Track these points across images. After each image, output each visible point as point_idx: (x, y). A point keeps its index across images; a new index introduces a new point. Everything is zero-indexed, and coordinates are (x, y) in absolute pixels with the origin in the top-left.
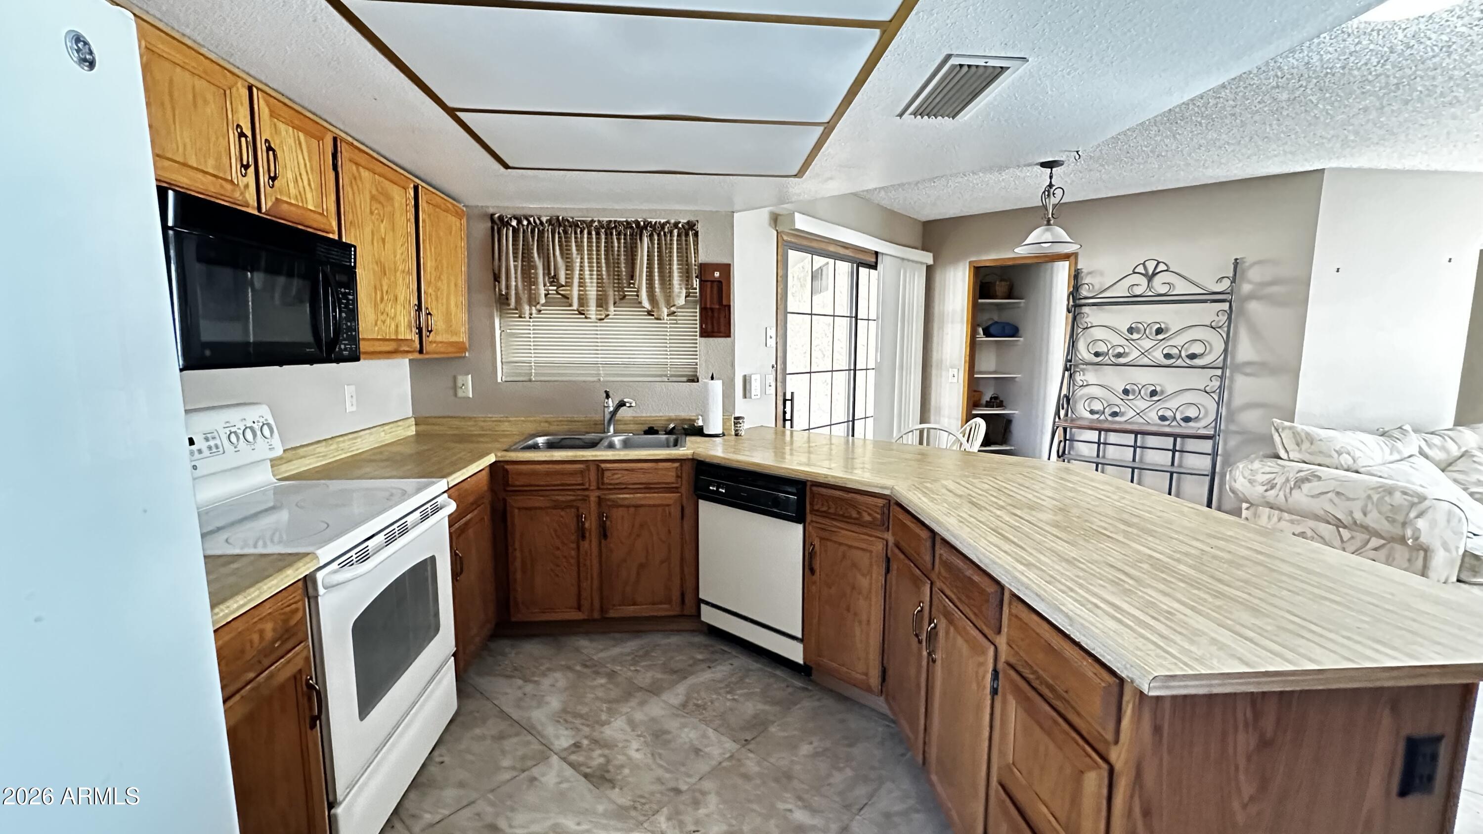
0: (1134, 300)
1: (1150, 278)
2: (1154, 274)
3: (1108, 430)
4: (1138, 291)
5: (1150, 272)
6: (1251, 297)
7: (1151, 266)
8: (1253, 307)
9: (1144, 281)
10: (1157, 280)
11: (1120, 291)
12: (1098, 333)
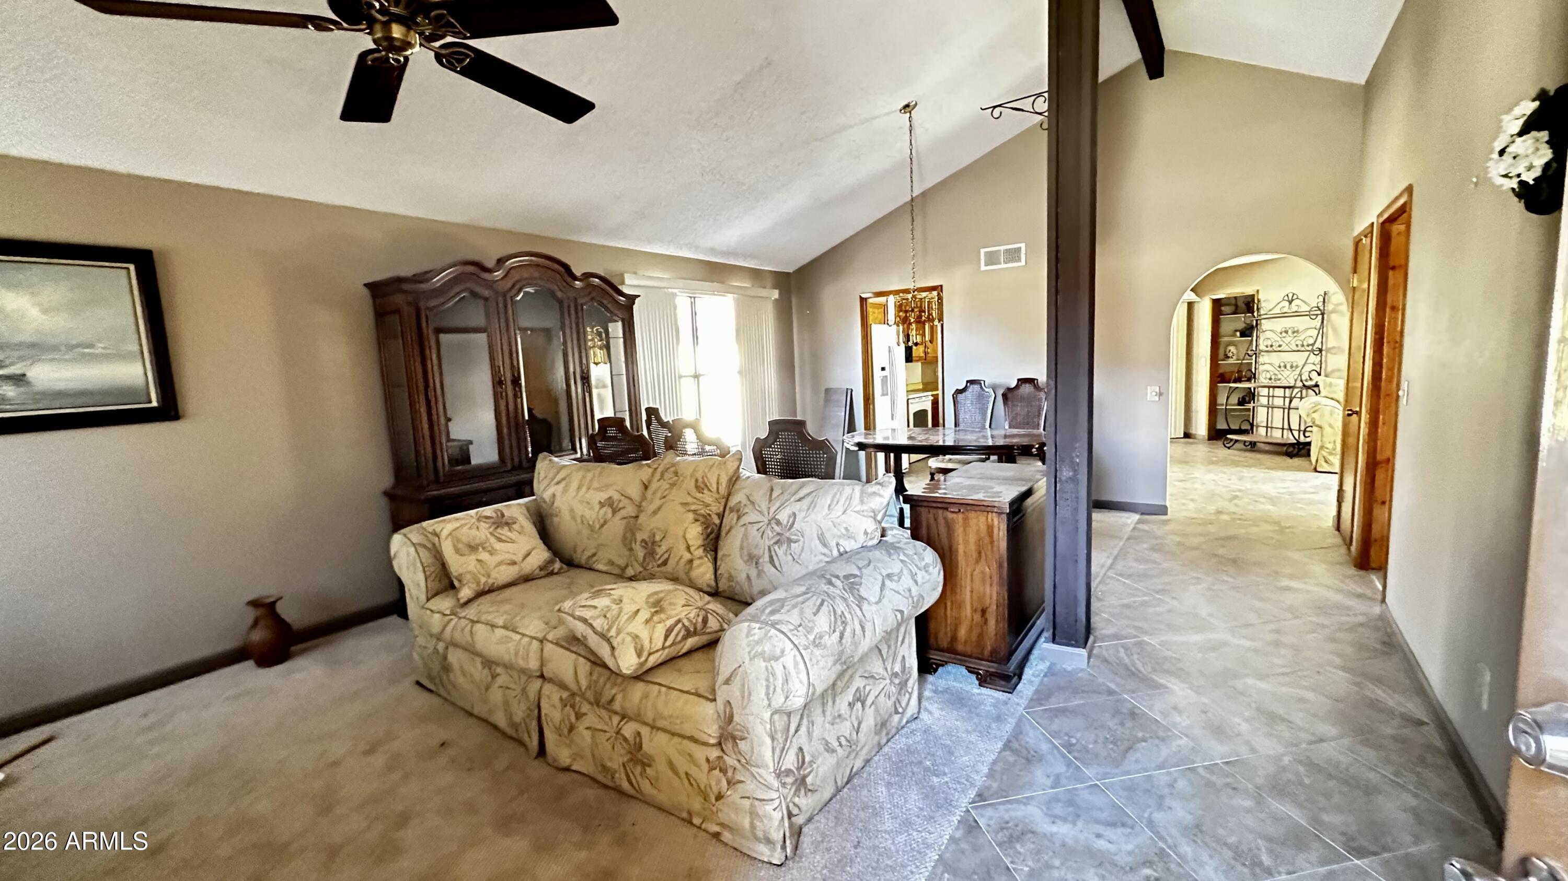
0: (1284, 315)
1: (1290, 302)
2: (1292, 300)
3: (1274, 387)
4: (1285, 310)
5: (1290, 299)
6: (1333, 311)
7: (1290, 296)
8: (1333, 316)
9: (1287, 303)
10: (1294, 303)
11: (1277, 310)
12: (1268, 334)
